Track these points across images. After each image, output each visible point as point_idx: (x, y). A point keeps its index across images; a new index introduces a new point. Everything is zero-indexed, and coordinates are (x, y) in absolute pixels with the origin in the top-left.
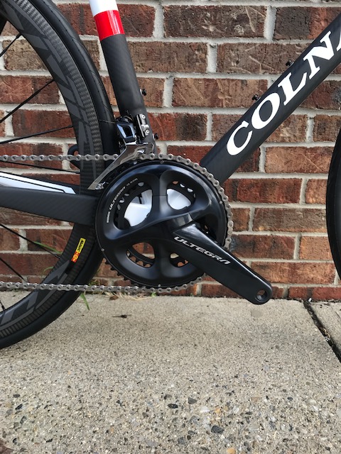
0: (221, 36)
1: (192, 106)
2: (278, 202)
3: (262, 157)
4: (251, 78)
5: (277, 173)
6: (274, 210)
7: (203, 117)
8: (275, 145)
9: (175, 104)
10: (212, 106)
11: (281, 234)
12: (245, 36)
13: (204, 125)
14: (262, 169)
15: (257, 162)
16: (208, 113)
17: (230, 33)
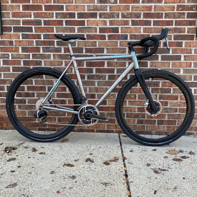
0: (98, 79)
1: (93, 92)
2: (111, 111)
3: (107, 102)
4: (104, 87)
5: (111, 105)
6: (110, 113)
7: (95, 94)
8: (110, 100)
9: (89, 92)
10: (97, 92)
11: (112, 118)
12: (103, 79)
13: (95, 96)
14: (107, 104)
15: (106, 103)
16: (96, 93)
17: (100, 79)
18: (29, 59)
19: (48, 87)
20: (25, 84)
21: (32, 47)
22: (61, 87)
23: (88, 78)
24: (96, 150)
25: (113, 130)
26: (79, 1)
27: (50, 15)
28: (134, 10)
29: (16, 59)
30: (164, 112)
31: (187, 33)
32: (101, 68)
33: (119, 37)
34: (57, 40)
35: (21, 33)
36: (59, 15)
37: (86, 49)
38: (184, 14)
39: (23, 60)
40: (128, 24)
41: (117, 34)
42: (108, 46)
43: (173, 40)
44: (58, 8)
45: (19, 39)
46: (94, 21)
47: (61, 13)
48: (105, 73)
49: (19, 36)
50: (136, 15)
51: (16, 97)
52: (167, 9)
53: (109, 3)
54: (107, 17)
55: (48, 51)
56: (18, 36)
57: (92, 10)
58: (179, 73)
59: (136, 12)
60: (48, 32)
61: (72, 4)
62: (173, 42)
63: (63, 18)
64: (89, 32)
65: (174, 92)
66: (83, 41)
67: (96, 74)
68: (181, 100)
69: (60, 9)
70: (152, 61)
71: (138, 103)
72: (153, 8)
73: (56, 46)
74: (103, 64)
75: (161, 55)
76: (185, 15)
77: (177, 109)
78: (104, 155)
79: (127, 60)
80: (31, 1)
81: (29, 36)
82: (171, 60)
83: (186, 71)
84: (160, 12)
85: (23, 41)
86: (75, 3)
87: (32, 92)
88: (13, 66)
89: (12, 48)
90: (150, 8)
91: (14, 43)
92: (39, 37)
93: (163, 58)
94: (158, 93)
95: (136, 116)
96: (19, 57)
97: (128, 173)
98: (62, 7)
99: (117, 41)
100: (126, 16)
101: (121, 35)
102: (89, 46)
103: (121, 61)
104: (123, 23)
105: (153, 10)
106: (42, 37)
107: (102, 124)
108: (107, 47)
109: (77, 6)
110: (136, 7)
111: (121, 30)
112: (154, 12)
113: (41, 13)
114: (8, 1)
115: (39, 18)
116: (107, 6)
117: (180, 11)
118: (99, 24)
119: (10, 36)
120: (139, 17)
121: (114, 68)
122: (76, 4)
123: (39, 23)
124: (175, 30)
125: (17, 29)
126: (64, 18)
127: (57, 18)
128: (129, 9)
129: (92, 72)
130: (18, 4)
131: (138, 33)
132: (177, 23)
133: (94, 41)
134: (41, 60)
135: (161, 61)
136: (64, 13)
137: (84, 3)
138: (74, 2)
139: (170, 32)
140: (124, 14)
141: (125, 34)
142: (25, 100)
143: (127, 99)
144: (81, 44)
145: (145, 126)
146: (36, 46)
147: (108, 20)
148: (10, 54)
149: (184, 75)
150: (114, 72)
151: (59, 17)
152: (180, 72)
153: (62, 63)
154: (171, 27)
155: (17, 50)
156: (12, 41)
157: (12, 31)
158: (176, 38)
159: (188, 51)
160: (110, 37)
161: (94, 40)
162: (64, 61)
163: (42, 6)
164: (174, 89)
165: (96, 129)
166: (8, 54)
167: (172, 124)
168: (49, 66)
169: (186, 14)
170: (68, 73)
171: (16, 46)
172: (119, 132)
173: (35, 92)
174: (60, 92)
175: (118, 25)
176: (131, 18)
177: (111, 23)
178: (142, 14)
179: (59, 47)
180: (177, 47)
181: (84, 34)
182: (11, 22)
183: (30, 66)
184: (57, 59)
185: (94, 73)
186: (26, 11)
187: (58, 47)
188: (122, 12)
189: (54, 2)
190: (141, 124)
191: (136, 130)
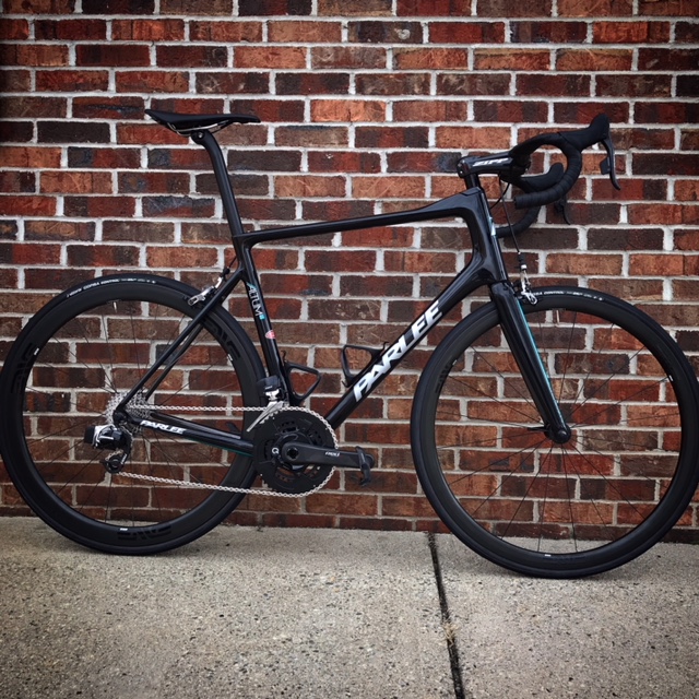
0: (350, 319)
1: (329, 368)
2: (401, 443)
3: (385, 406)
5: (398, 419)
6: (397, 450)
7: (338, 376)
8: (395, 397)
9: (316, 365)
11: (405, 471)
12: (366, 319)
13: (338, 382)
14: (385, 416)
15: (382, 410)
17: (356, 317)
18: (92, 240)
19: (158, 347)
20: (70, 335)
21: (103, 195)
22: (210, 348)
23: (313, 313)
24: (337, 586)
25: (409, 520)
26: (283, 34)
27: (174, 82)
28: (482, 64)
29: (41, 242)
30: (608, 450)
31: (682, 149)
32: (362, 274)
33: (429, 163)
34: (198, 173)
35: (67, 146)
36: (208, 82)
37: (305, 204)
38: (666, 80)
39: (68, 244)
40: (463, 117)
41: (423, 153)
42: (386, 196)
43: (629, 174)
44: (206, 58)
45: (59, 166)
46: (335, 105)
47: (215, 75)
48: (376, 295)
49: (59, 157)
50: (490, 83)
51: (34, 384)
52: (602, 62)
53: (394, 42)
54: (386, 91)
55: (165, 213)
56: (55, 156)
57: (328, 63)
58: (658, 297)
59: (489, 72)
60: (167, 143)
61: (257, 45)
62: (631, 180)
63: (222, 93)
64: (317, 143)
65: (641, 371)
66: (295, 177)
67: (343, 298)
68: (668, 400)
69: (211, 59)
70: (554, 252)
71: (503, 409)
72: (553, 57)
73: (194, 194)
74: (368, 261)
75: (588, 227)
76: (669, 85)
77: (655, 434)
78: (370, 600)
79: (459, 249)
80: (109, 33)
81: (96, 155)
82: (625, 249)
83: (682, 289)
84: (578, 73)
85: (72, 173)
86: (269, 41)
87: (97, 366)
88: (27, 267)
89: (30, 200)
90: (541, 59)
91: (37, 183)
92: (131, 159)
93: (595, 240)
94: (579, 371)
95: (498, 463)
96: (54, 231)
97: (462, 662)
98: (222, 53)
99: (423, 179)
100: (455, 86)
101: (438, 154)
102: (316, 195)
103: (438, 251)
104: (442, 111)
105: (552, 67)
106: (144, 162)
107: (366, 494)
108: (386, 200)
109: (274, 52)
110: (492, 56)
111: (437, 138)
112: (555, 74)
113: (143, 73)
114: (25, 31)
115: (134, 91)
116: (384, 52)
117: (649, 69)
118: (357, 114)
119: (26, 158)
120: (503, 90)
121: (409, 275)
122: (271, 45)
123: (135, 108)
124: (636, 138)
125: (51, 133)
126: (228, 92)
127: (200, 91)
128: (464, 63)
129: (329, 292)
130: (63, 43)
131: (501, 147)
132: (643, 113)
133: (337, 174)
134: (137, 245)
135: (589, 253)
136: (227, 74)
137: (302, 41)
138: (265, 38)
139: (620, 144)
140: (447, 81)
141: (453, 150)
142: (68, 396)
143: (462, 395)
144: (288, 186)
145: (532, 503)
146: (120, 195)
147: (388, 101)
148: (20, 221)
149: (675, 304)
150: (409, 292)
151: (211, 90)
152: (660, 291)
153: (213, 257)
154: (622, 126)
155: (46, 206)
156: (32, 176)
157: (35, 140)
158: (641, 165)
159: (688, 215)
160: (395, 162)
161: (338, 171)
162: (220, 249)
163: (146, 49)
164: (640, 359)
165: (339, 516)
166: (14, 222)
167: (639, 497)
168: (166, 266)
169: (674, 82)
170: (235, 292)
171: (46, 195)
172: (432, 530)
173: (108, 369)
174: (203, 368)
175: (425, 119)
176: (472, 93)
177: (400, 111)
178: (513, 79)
179: (207, 197)
180: (645, 198)
181: (301, 149)
182: (33, 107)
183: (93, 265)
184: (196, 241)
185: (336, 294)
186: (88, 69)
187: (203, 197)
188: (441, 72)
189: (193, 37)
190: (518, 496)
191: (496, 522)
